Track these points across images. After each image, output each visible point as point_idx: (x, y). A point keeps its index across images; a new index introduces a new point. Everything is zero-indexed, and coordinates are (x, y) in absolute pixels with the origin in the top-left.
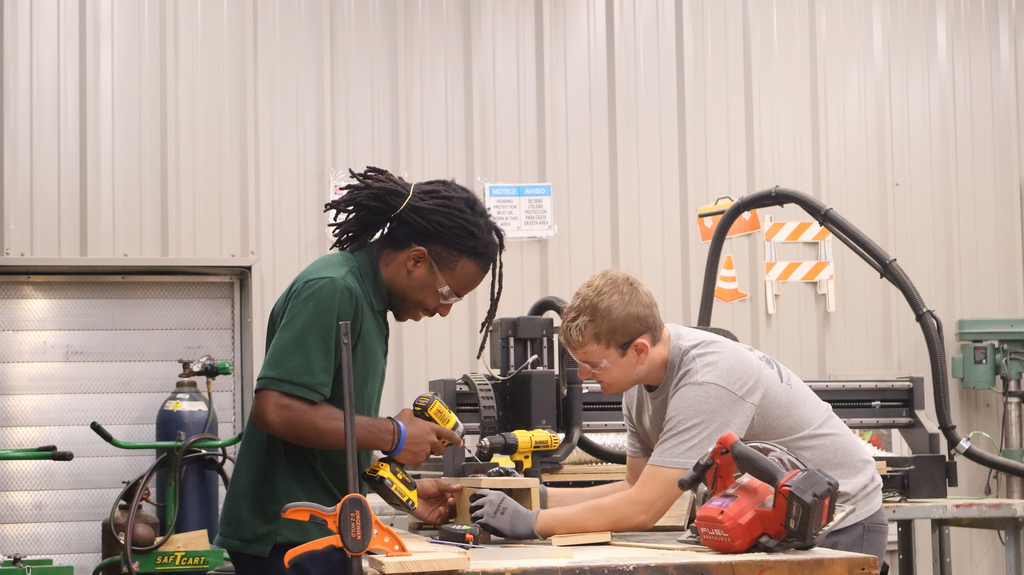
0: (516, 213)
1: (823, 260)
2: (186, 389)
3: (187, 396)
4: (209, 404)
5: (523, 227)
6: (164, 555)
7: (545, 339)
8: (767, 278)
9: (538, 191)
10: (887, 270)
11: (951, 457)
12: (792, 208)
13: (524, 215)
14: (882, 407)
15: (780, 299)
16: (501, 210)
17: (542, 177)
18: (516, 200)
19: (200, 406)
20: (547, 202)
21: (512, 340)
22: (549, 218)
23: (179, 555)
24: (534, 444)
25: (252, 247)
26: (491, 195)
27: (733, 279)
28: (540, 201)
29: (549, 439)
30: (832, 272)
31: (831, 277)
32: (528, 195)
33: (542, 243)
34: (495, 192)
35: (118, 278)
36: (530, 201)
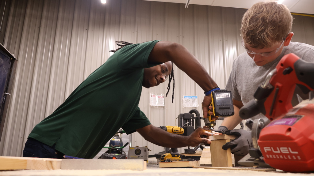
2: (116, 136)
3: (116, 138)
4: (121, 139)
5: (191, 105)
7: (191, 119)
13: (191, 102)
16: (187, 101)
18: (190, 99)
19: (119, 140)
20: (197, 100)
21: (183, 119)
22: (197, 103)
24: (173, 131)
26: (185, 98)
28: (195, 99)
29: (179, 129)
33: (195, 108)
34: (185, 97)
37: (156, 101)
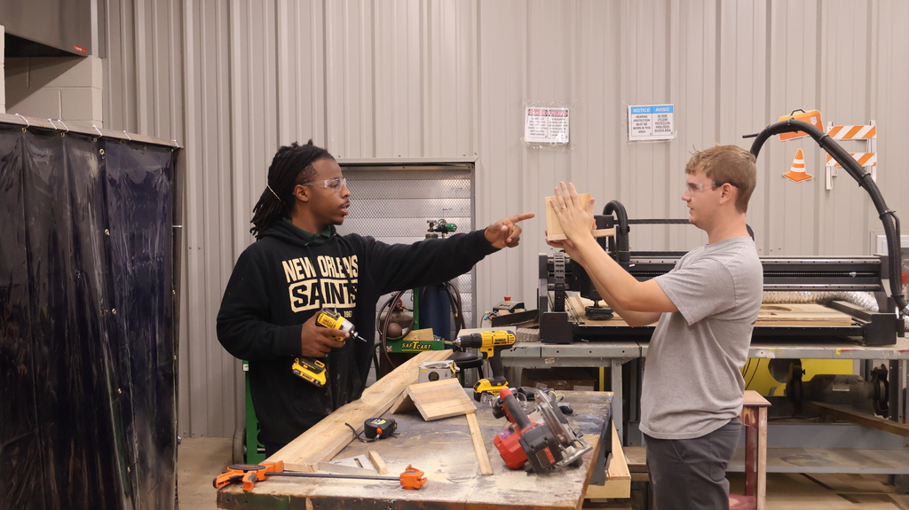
0: (649, 124)
1: (870, 152)
5: (654, 133)
6: (407, 342)
8: (827, 165)
9: (664, 110)
10: (863, 180)
11: (901, 316)
13: (655, 126)
14: (857, 276)
15: (837, 179)
16: (639, 122)
17: (668, 100)
18: (649, 116)
20: (670, 117)
22: (671, 127)
23: (416, 343)
24: (494, 342)
25: (475, 150)
26: (632, 113)
27: (802, 166)
28: (666, 116)
29: (506, 337)
30: (876, 161)
31: (875, 164)
32: (657, 112)
33: (666, 142)
34: (635, 111)
35: (401, 168)
36: (659, 116)
37: (543, 128)
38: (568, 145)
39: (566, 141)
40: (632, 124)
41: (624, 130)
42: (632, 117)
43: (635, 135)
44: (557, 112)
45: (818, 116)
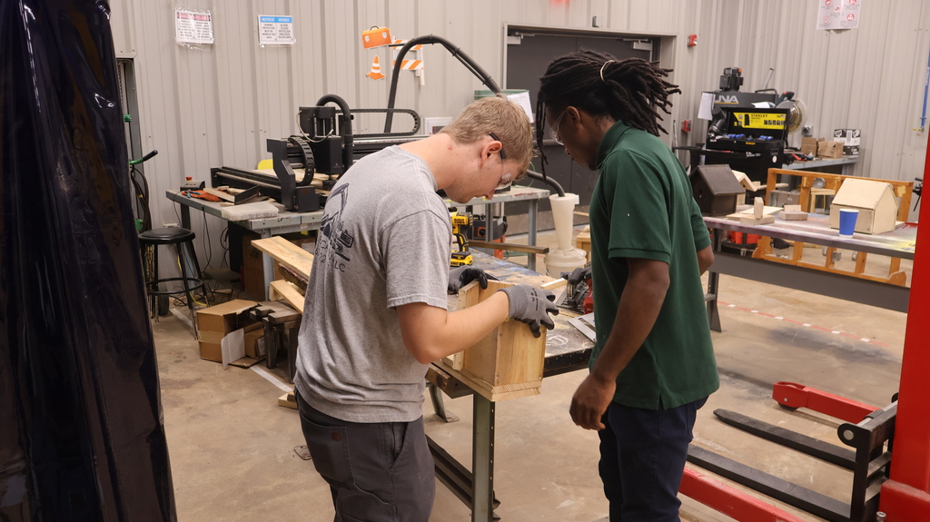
0: (274, 31)
1: (418, 59)
5: (278, 39)
7: (331, 118)
9: (285, 20)
10: (487, 81)
12: (439, 46)
13: (278, 33)
17: (287, 12)
18: (274, 24)
20: (290, 26)
21: (315, 119)
22: (292, 34)
25: (133, 48)
26: (261, 21)
27: (378, 68)
31: (422, 68)
33: (288, 47)
34: (263, 19)
36: (281, 25)
37: (191, 30)
38: (212, 46)
39: (212, 42)
40: (262, 31)
41: (256, 34)
42: (262, 25)
43: (264, 41)
44: (201, 16)
45: (387, 31)
